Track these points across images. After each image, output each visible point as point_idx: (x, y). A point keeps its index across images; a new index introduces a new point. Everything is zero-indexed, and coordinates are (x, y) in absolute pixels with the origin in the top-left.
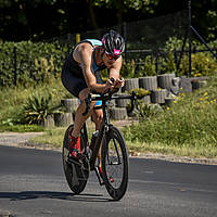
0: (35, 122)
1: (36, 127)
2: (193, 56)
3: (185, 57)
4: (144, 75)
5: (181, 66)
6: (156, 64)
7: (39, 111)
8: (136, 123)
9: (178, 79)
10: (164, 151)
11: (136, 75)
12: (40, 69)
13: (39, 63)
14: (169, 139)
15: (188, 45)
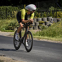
0: (12, 29)
1: (12, 31)
2: (57, 12)
3: (55, 13)
4: (43, 17)
5: (54, 15)
6: (47, 14)
7: (13, 26)
8: (40, 31)
9: (53, 19)
10: (48, 39)
11: (41, 17)
12: (13, 14)
13: (13, 12)
14: (50, 35)
15: (56, 9)
